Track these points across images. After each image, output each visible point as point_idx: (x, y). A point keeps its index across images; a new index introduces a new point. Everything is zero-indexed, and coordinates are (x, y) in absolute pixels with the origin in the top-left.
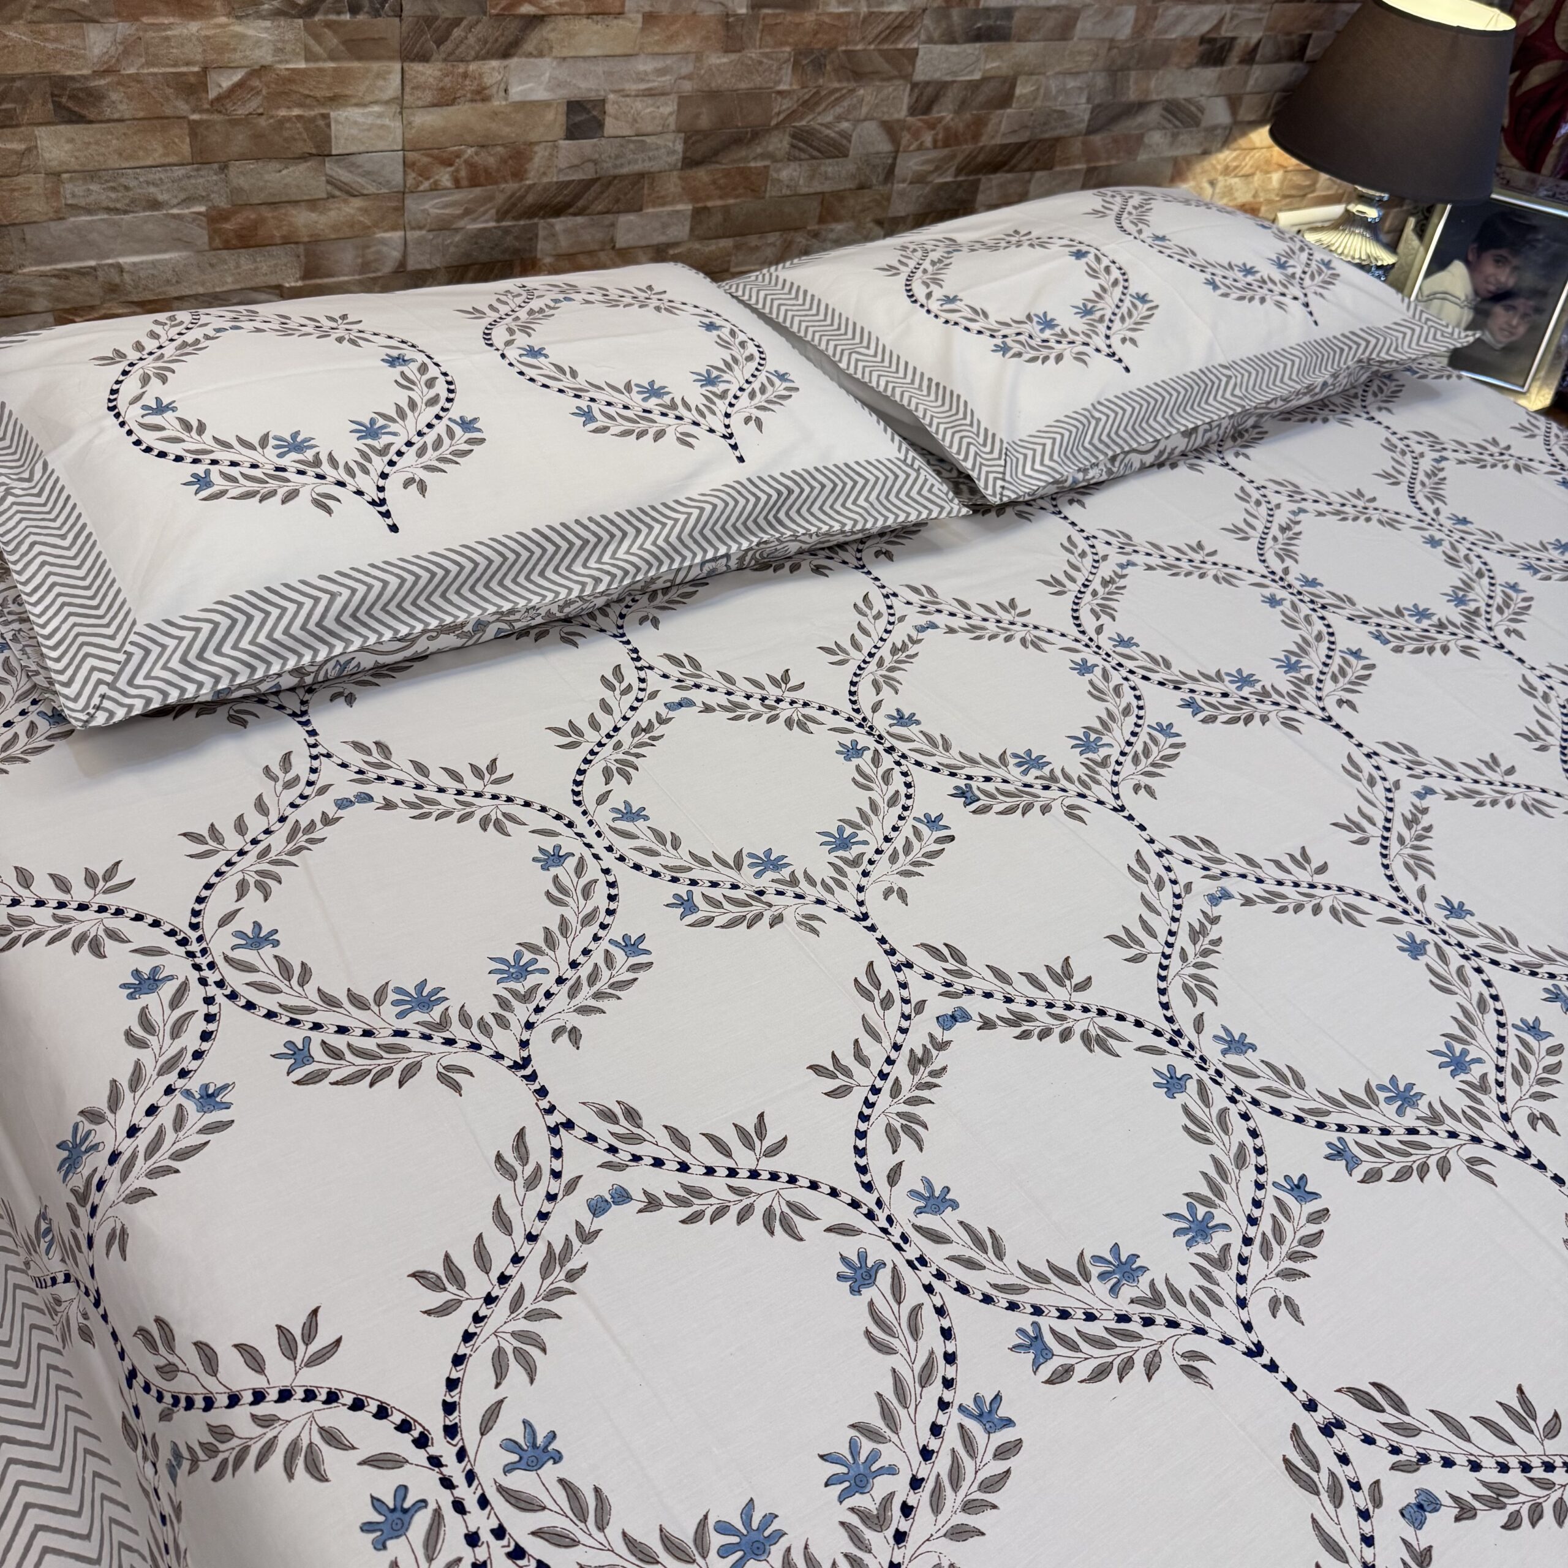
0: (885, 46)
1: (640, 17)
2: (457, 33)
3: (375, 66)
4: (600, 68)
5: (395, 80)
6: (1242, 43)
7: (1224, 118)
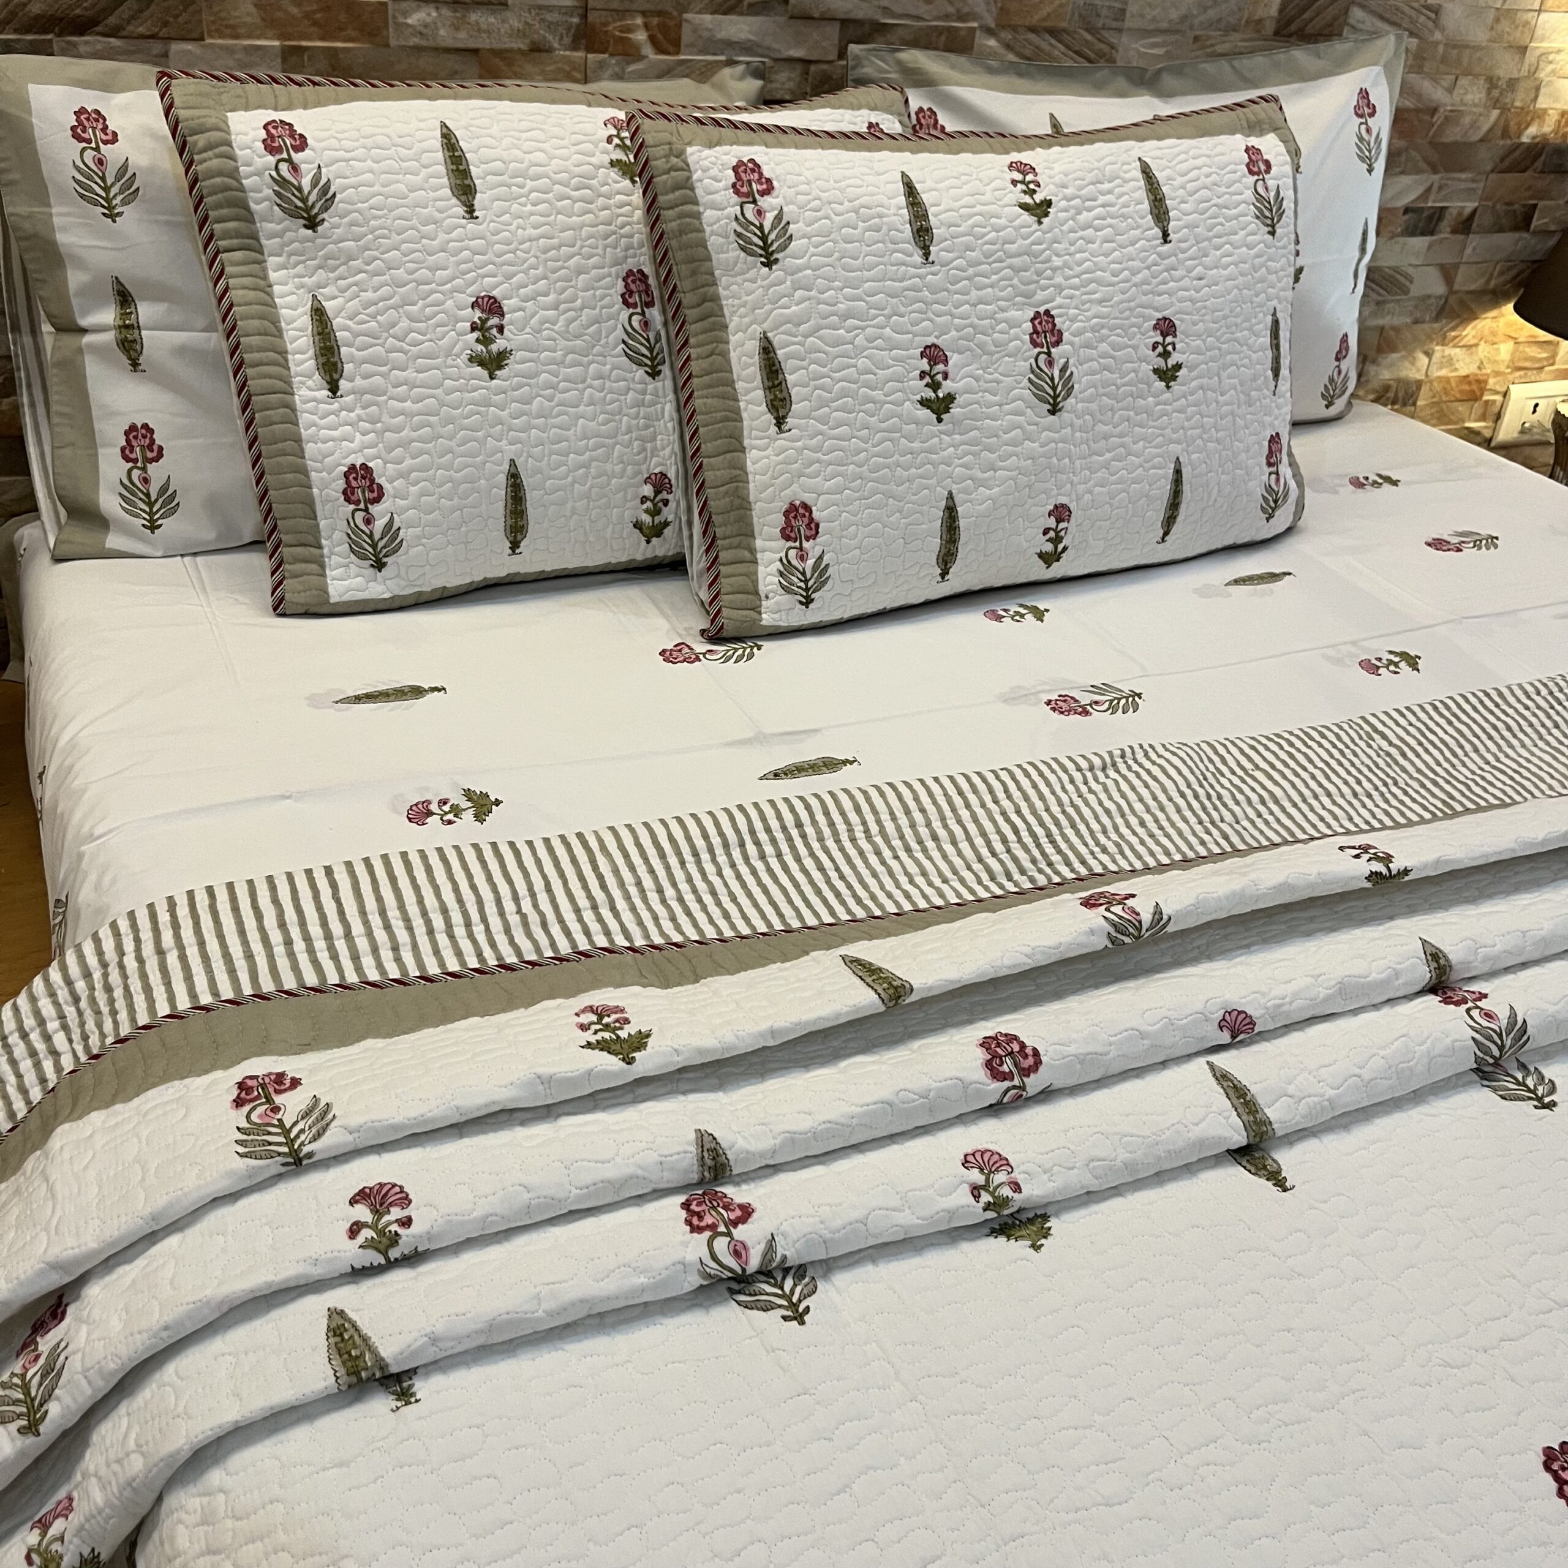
6: (1454, 212)
7: (1438, 288)
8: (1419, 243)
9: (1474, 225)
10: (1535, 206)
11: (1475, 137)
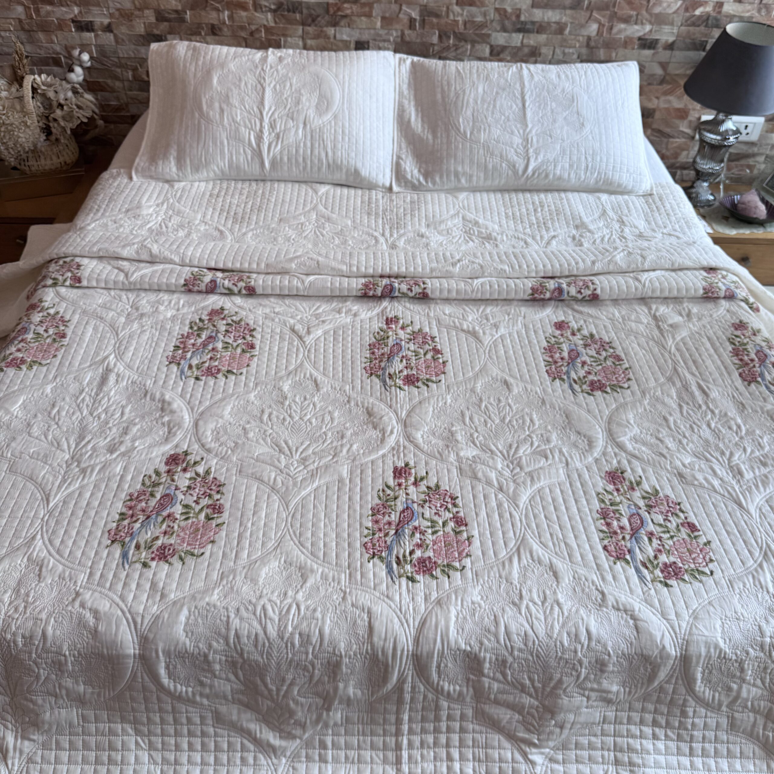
0: (477, 32)
1: (380, 19)
2: (319, 19)
3: (294, 27)
4: (367, 32)
5: (300, 32)
6: (663, 41)
7: (659, 71)
8: (648, 52)
9: (675, 47)
10: (707, 42)
11: (671, 11)
